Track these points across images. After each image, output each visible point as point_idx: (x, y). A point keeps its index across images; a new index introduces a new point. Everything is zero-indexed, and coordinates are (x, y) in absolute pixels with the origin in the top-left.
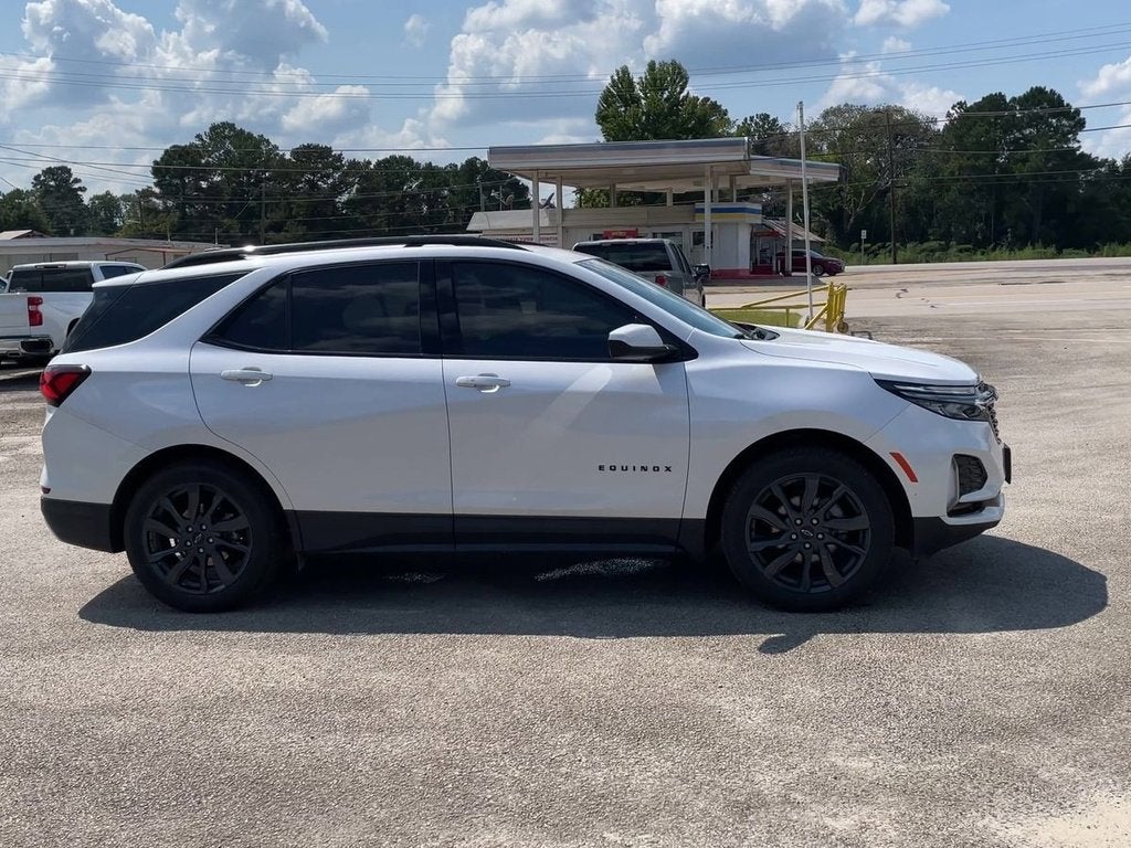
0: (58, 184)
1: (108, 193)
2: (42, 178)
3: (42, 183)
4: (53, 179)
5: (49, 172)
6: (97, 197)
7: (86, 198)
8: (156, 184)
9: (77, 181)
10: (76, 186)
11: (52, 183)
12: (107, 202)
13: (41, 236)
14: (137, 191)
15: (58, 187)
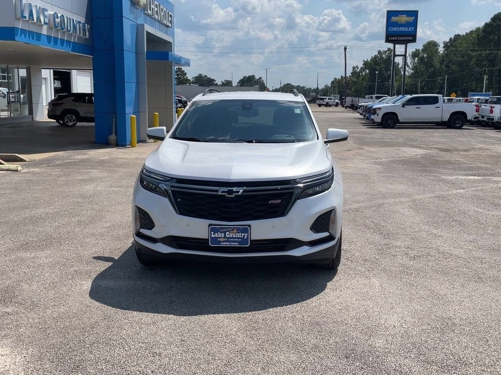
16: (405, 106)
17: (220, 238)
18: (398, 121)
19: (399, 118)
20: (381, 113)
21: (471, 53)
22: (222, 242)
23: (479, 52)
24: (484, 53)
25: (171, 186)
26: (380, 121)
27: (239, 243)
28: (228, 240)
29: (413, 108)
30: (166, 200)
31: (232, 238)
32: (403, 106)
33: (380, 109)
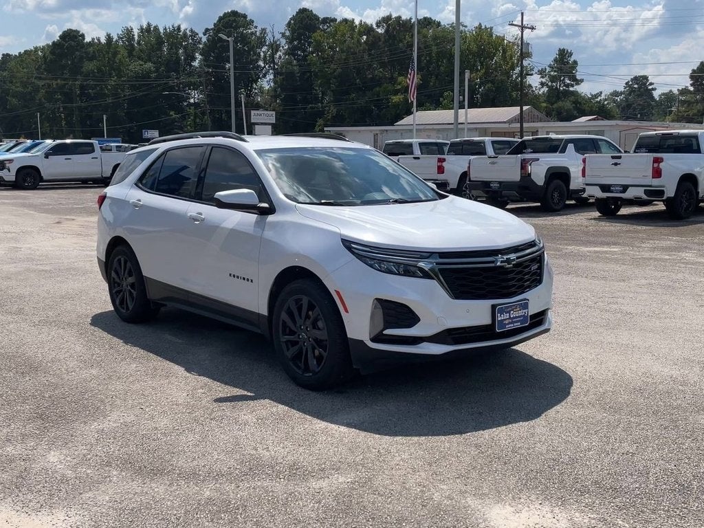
0: (640, 86)
1: (671, 91)
2: (630, 83)
3: (630, 86)
4: (637, 84)
5: (636, 79)
6: (663, 94)
7: (656, 94)
8: (692, 85)
9: (651, 84)
10: (650, 87)
11: (636, 86)
12: (669, 97)
13: (602, 120)
14: (678, 90)
15: (639, 88)
16: (49, 157)
17: (505, 320)
18: (42, 179)
19: (42, 175)
20: (14, 168)
21: (36, 81)
22: (508, 324)
23: (48, 81)
24: (54, 83)
25: (437, 264)
26: (13, 179)
27: (522, 322)
28: (512, 321)
29: (60, 159)
30: (434, 283)
31: (516, 317)
32: (47, 156)
33: (11, 161)
